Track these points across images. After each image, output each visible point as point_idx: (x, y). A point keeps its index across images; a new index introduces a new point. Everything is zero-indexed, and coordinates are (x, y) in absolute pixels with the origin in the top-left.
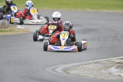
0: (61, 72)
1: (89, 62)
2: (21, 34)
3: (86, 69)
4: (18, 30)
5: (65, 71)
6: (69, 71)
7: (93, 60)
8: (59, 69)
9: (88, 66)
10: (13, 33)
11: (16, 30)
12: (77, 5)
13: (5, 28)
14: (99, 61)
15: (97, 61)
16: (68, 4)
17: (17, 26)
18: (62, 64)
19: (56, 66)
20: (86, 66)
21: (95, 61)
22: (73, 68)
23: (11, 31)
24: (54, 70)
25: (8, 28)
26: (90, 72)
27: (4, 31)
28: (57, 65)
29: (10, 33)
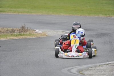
0: (76, 73)
1: (102, 64)
2: (40, 38)
3: (99, 70)
4: (36, 34)
5: (80, 72)
6: (83, 72)
7: (105, 62)
8: (74, 70)
9: (100, 68)
10: (32, 37)
11: (35, 34)
12: (91, 11)
13: (25, 32)
14: (111, 63)
15: (109, 63)
16: (82, 10)
17: (35, 31)
18: (77, 66)
19: (72, 68)
20: (98, 68)
21: (106, 63)
22: (87, 69)
23: (30, 34)
24: (69, 71)
25: (27, 32)
26: (102, 73)
27: (24, 35)
28: (73, 66)
29: (29, 37)
